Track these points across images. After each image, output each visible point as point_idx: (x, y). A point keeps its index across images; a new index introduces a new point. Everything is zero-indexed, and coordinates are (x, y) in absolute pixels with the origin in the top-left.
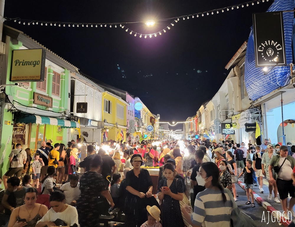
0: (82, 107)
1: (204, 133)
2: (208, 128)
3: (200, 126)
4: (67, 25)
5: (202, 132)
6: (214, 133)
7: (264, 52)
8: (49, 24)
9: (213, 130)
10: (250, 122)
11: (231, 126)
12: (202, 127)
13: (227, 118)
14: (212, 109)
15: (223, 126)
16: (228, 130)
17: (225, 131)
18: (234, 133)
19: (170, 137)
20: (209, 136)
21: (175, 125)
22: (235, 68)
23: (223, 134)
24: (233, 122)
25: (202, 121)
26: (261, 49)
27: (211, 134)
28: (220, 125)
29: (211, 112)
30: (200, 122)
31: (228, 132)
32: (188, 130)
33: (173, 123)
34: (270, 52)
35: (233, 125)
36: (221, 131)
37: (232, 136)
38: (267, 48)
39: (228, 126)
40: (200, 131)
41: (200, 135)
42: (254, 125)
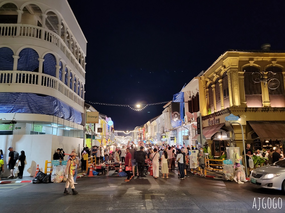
0: (100, 130)
1: (150, 140)
2: (153, 136)
3: (147, 134)
4: (109, 105)
5: (148, 139)
6: (157, 140)
7: (174, 115)
8: (102, 104)
9: (156, 138)
10: (172, 136)
11: (165, 137)
12: (148, 135)
13: (164, 132)
14: (155, 125)
15: (162, 137)
16: (164, 139)
17: (162, 139)
18: (167, 141)
19: (118, 141)
20: (153, 142)
21: (129, 133)
22: (168, 107)
23: (161, 141)
24: (166, 135)
25: (148, 131)
26: (173, 114)
27: (154, 140)
28: (160, 137)
29: (155, 126)
30: (147, 132)
31: (164, 140)
32: (136, 136)
33: (127, 132)
34: (176, 116)
35: (166, 137)
36: (160, 140)
37: (166, 142)
38: (175, 114)
39: (164, 137)
40: (146, 138)
41: (147, 141)
42: (174, 138)
